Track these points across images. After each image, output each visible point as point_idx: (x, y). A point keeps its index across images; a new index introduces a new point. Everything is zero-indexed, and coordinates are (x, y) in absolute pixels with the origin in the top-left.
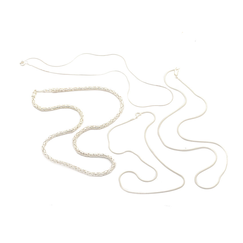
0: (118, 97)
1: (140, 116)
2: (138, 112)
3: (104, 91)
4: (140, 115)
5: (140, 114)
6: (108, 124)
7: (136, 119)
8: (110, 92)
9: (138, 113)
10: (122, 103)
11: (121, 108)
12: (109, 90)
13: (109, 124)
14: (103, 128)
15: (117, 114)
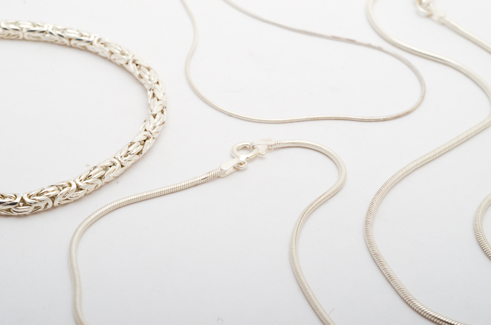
0: (137, 73)
1: (258, 162)
2: (247, 143)
3: (65, 45)
4: (258, 157)
5: (255, 152)
6: (74, 186)
7: (239, 175)
8: (96, 54)
9: (245, 148)
10: (159, 95)
11: (155, 116)
12: (91, 43)
13: (79, 189)
14: (46, 209)
15: (132, 144)
